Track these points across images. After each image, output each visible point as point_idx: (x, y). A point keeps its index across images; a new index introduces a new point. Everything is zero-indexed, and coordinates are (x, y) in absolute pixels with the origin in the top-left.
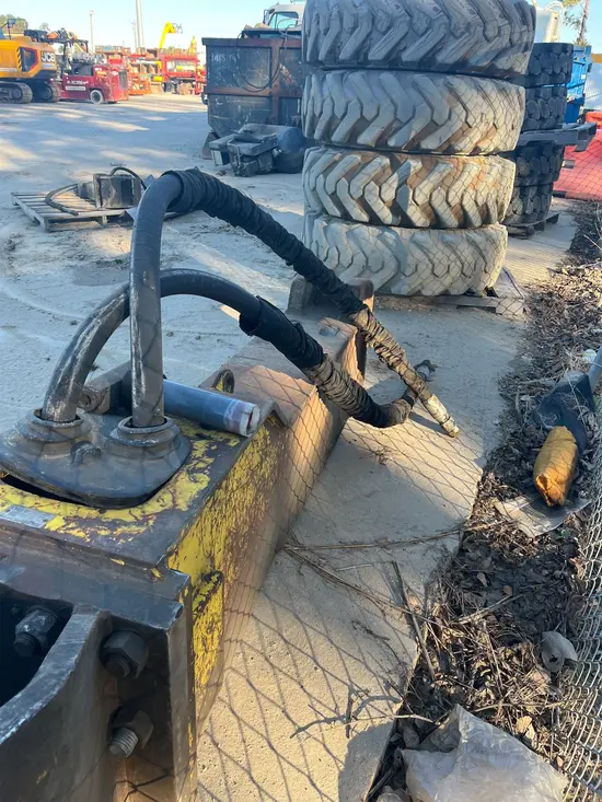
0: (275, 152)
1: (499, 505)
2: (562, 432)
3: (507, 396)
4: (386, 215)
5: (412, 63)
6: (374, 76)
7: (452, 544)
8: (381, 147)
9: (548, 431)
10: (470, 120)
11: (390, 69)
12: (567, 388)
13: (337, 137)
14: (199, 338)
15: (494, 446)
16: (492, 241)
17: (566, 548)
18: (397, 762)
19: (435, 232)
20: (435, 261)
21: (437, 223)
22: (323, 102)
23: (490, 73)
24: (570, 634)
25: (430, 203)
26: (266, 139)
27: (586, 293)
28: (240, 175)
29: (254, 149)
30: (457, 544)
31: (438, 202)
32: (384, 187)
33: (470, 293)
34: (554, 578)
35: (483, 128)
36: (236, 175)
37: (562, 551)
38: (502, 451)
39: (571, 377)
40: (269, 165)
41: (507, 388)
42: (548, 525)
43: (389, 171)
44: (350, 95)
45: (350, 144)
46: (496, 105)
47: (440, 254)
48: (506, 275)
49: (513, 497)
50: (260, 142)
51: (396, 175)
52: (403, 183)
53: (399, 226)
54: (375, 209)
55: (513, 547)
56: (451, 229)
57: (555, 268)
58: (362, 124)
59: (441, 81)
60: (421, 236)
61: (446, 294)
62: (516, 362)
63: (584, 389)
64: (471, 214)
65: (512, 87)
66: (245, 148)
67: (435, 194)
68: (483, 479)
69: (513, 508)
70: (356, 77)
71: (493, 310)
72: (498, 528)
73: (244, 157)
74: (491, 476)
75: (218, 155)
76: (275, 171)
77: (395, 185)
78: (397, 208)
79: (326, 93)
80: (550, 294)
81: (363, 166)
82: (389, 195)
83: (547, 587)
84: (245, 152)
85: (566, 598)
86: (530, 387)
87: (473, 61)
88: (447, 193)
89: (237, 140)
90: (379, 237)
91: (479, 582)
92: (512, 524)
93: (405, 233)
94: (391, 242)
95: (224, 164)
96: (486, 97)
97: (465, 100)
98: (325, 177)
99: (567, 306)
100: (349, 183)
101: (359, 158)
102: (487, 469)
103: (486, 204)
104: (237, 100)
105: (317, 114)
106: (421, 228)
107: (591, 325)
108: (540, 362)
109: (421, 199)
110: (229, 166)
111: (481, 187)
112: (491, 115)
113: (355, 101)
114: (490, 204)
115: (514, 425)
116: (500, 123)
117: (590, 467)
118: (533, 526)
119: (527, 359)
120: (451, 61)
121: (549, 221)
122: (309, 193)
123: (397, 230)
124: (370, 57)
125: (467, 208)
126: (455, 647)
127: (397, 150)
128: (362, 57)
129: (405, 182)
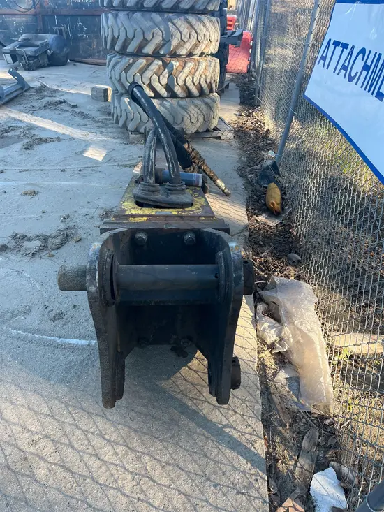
0: (49, 52)
1: (257, 218)
2: (273, 185)
3: (243, 176)
4: (163, 92)
5: (167, 8)
6: (147, 15)
7: (247, 234)
8: (156, 55)
9: (266, 188)
10: (199, 38)
11: (155, 12)
12: (268, 168)
13: (130, 49)
14: (80, 171)
15: (246, 197)
16: (214, 101)
17: (287, 228)
18: (258, 296)
19: (188, 100)
20: (192, 115)
21: (189, 94)
22: (119, 29)
23: (204, 12)
24: (296, 253)
25: (185, 84)
26: (42, 44)
27: (257, 125)
28: (29, 70)
29: (36, 51)
30: (248, 233)
31: (189, 83)
32: (161, 77)
33: (208, 131)
34: (286, 238)
35: (205, 42)
36: (26, 70)
37: (285, 229)
38: (250, 198)
39: (269, 163)
40: (46, 61)
41: (242, 172)
42: (277, 221)
43: (162, 68)
44: (135, 26)
45: (139, 53)
46: (210, 29)
47: (193, 111)
48: (221, 119)
49: (261, 214)
50: (38, 46)
51: (166, 70)
52: (170, 74)
53: (170, 98)
54: (158, 90)
55: (267, 231)
56: (195, 97)
57: (238, 113)
58: (145, 42)
59: (182, 18)
60: (183, 102)
61: (197, 132)
62: (240, 161)
63: (275, 166)
64: (204, 89)
65: (214, 19)
66: (29, 51)
67: (187, 79)
68: (247, 210)
69: (262, 218)
70: (138, 15)
71: (219, 138)
72: (260, 226)
73: (29, 57)
74: (250, 208)
75: (8, 57)
76: (50, 65)
77: (167, 76)
78: (169, 88)
79: (120, 25)
80: (241, 127)
81: (148, 66)
82: (164, 81)
83: (284, 241)
84: (29, 53)
85: (292, 242)
86: (251, 170)
87: (197, 6)
88: (193, 78)
89: (21, 46)
90: (160, 104)
91: (260, 244)
92: (264, 224)
93: (174, 101)
94: (168, 107)
95: (14, 62)
96: (204, 25)
97: (196, 28)
98: (126, 73)
99: (251, 132)
100: (141, 75)
101: (145, 61)
102: (247, 206)
103: (210, 83)
104: (11, 18)
105: (116, 36)
106: (182, 98)
107: (265, 140)
108: (250, 160)
109: (181, 82)
110: (17, 63)
111: (208, 73)
112: (208, 36)
113: (139, 29)
114: (212, 82)
115: (251, 187)
116: (212, 39)
117: (286, 198)
118: (272, 223)
119: (244, 159)
120: (187, 7)
121: (226, 87)
122: (116, 83)
123: (169, 100)
124: (145, 5)
125: (203, 86)
126: (261, 264)
127: (164, 56)
128: (140, 5)
129: (172, 74)
